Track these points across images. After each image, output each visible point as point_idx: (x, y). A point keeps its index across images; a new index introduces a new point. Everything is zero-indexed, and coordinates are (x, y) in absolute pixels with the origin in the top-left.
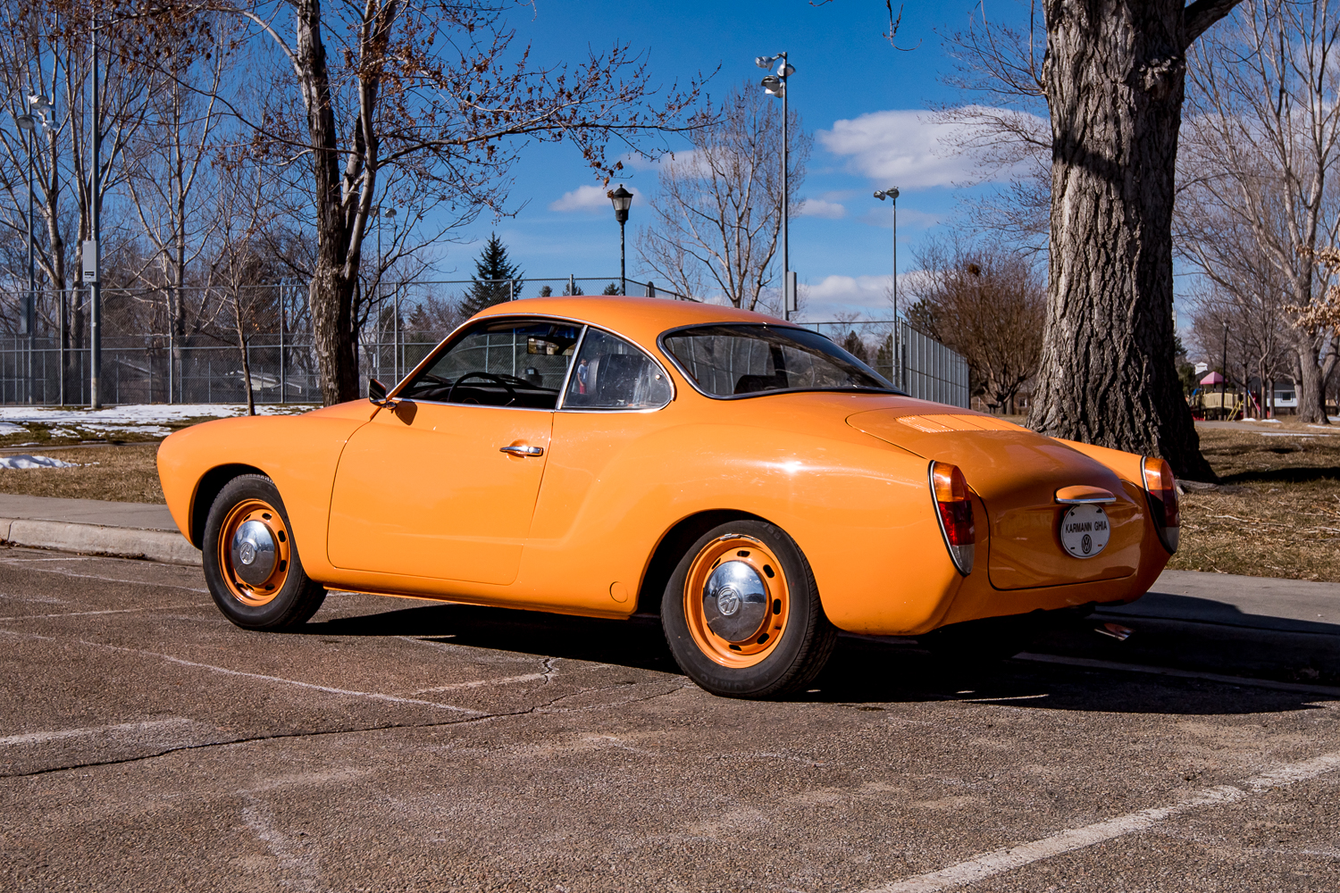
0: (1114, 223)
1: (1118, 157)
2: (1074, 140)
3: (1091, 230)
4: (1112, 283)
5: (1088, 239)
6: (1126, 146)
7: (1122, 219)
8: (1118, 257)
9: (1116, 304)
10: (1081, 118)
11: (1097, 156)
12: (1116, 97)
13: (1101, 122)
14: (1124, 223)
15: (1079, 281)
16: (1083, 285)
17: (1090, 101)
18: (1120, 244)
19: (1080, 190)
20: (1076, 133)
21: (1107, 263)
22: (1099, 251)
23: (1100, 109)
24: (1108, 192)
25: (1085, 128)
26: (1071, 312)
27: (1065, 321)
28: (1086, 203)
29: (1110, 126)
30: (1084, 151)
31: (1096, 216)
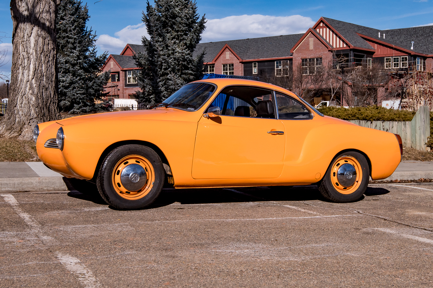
0: (50, 48)
1: (51, 25)
2: (35, 17)
3: (43, 50)
4: (49, 68)
5: (42, 52)
6: (53, 22)
7: (52, 47)
8: (50, 60)
9: (50, 76)
10: (38, 10)
11: (44, 24)
12: (50, 5)
13: (45, 13)
14: (52, 49)
15: (39, 67)
16: (40, 68)
17: (41, 4)
18: (51, 56)
19: (38, 36)
20: (36, 15)
21: (48, 62)
22: (46, 57)
23: (45, 8)
24: (48, 38)
25: (40, 14)
26: (36, 78)
27: (34, 80)
28: (41, 40)
29: (48, 14)
30: (39, 22)
31: (44, 45)
